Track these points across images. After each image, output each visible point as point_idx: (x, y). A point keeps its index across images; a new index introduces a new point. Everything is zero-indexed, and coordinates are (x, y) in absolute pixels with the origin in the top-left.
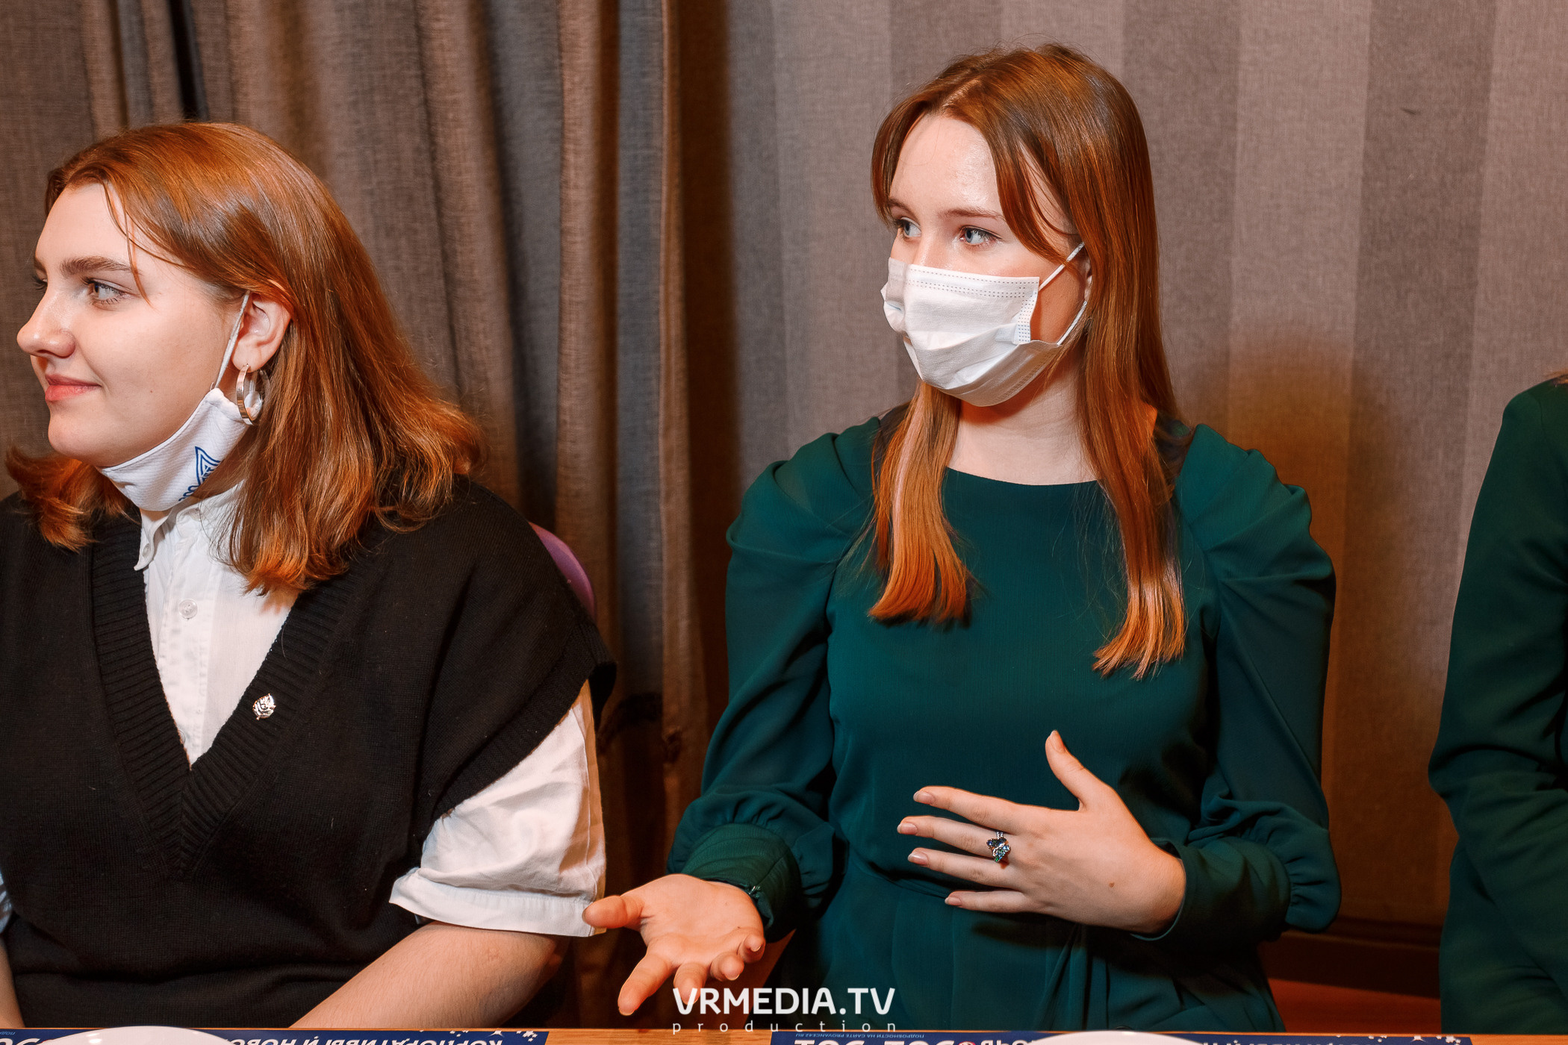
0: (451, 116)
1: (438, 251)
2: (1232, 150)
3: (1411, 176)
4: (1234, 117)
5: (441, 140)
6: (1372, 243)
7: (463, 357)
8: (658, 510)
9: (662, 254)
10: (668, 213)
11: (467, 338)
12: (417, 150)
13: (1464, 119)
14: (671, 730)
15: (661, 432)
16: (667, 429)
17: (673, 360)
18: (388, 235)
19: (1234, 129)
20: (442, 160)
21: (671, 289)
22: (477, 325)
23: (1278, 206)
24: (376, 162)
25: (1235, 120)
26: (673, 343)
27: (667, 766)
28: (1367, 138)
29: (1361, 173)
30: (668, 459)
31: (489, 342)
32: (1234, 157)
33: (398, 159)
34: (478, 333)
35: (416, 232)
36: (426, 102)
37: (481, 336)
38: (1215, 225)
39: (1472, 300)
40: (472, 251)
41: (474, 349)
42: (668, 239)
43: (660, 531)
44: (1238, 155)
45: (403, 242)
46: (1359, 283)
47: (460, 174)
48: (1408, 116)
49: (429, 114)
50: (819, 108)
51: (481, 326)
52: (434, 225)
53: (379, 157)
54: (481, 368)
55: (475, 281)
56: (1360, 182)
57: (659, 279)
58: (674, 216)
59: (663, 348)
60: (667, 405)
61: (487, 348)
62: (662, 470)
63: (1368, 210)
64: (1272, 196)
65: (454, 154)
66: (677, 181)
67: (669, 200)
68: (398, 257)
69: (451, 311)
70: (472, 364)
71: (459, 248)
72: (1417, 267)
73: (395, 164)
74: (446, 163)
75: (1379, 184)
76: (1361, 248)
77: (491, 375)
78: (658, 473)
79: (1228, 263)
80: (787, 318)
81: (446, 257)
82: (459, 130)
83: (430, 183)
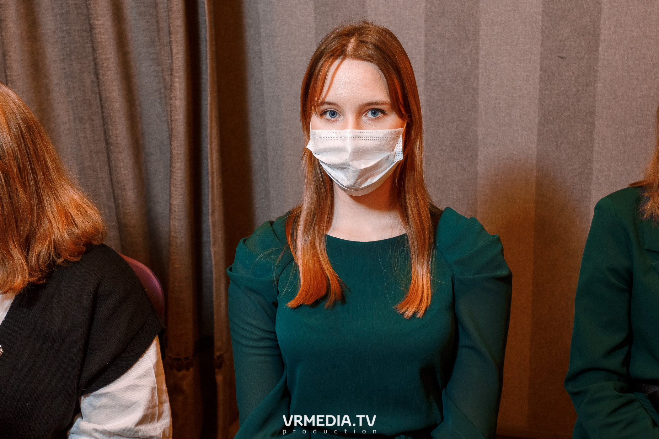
0: (105, 65)
1: (102, 129)
2: (477, 77)
3: (562, 88)
4: (478, 61)
5: (101, 77)
6: (544, 120)
7: (114, 179)
8: (210, 250)
9: (209, 129)
10: (211, 110)
11: (116, 170)
12: (92, 82)
13: (587, 60)
14: (218, 354)
15: (210, 213)
16: (213, 212)
17: (215, 179)
18: (80, 122)
19: (477, 67)
20: (102, 86)
21: (213, 146)
22: (120, 164)
23: (499, 103)
24: (73, 88)
25: (478, 63)
26: (215, 171)
27: (217, 370)
28: (541, 70)
29: (538, 87)
30: (214, 226)
31: (126, 172)
32: (478, 80)
33: (84, 86)
34: (120, 168)
35: (93, 120)
36: (95, 59)
37: (122, 169)
38: (470, 113)
39: (592, 147)
40: (116, 129)
41: (118, 175)
42: (211, 122)
43: (211, 260)
44: (480, 79)
45: (87, 125)
46: (538, 140)
47: (110, 93)
48: (560, 59)
49: (96, 65)
50: (282, 59)
51: (122, 164)
52: (101, 117)
53: (75, 85)
54: (123, 184)
55: (119, 143)
56: (538, 92)
57: (207, 141)
58: (214, 111)
59: (210, 174)
60: (213, 201)
61: (125, 175)
62: (211, 232)
63: (542, 104)
64: (496, 99)
65: (107, 83)
66: (215, 95)
67: (211, 104)
68: (85, 132)
69: (109, 158)
70: (118, 182)
71: (110, 128)
72: (566, 132)
73: (83, 88)
74: (103, 88)
75: (547, 92)
76: (539, 123)
77: (127, 187)
78: (209, 233)
79: (476, 131)
80: (269, 159)
81: (106, 132)
82: (109, 72)
83: (98, 96)
